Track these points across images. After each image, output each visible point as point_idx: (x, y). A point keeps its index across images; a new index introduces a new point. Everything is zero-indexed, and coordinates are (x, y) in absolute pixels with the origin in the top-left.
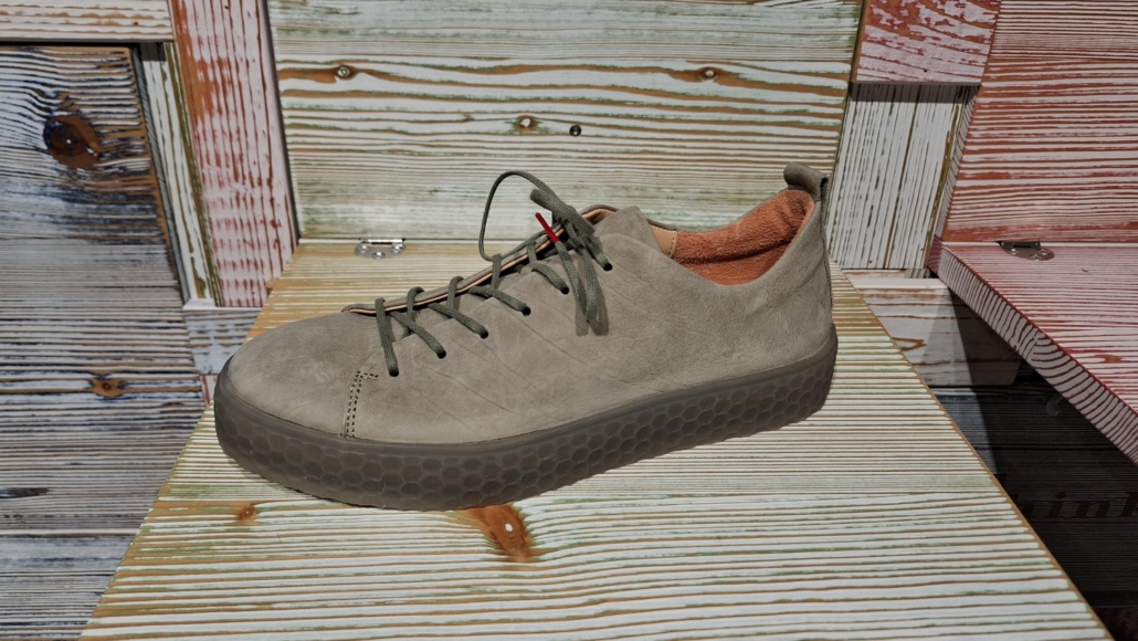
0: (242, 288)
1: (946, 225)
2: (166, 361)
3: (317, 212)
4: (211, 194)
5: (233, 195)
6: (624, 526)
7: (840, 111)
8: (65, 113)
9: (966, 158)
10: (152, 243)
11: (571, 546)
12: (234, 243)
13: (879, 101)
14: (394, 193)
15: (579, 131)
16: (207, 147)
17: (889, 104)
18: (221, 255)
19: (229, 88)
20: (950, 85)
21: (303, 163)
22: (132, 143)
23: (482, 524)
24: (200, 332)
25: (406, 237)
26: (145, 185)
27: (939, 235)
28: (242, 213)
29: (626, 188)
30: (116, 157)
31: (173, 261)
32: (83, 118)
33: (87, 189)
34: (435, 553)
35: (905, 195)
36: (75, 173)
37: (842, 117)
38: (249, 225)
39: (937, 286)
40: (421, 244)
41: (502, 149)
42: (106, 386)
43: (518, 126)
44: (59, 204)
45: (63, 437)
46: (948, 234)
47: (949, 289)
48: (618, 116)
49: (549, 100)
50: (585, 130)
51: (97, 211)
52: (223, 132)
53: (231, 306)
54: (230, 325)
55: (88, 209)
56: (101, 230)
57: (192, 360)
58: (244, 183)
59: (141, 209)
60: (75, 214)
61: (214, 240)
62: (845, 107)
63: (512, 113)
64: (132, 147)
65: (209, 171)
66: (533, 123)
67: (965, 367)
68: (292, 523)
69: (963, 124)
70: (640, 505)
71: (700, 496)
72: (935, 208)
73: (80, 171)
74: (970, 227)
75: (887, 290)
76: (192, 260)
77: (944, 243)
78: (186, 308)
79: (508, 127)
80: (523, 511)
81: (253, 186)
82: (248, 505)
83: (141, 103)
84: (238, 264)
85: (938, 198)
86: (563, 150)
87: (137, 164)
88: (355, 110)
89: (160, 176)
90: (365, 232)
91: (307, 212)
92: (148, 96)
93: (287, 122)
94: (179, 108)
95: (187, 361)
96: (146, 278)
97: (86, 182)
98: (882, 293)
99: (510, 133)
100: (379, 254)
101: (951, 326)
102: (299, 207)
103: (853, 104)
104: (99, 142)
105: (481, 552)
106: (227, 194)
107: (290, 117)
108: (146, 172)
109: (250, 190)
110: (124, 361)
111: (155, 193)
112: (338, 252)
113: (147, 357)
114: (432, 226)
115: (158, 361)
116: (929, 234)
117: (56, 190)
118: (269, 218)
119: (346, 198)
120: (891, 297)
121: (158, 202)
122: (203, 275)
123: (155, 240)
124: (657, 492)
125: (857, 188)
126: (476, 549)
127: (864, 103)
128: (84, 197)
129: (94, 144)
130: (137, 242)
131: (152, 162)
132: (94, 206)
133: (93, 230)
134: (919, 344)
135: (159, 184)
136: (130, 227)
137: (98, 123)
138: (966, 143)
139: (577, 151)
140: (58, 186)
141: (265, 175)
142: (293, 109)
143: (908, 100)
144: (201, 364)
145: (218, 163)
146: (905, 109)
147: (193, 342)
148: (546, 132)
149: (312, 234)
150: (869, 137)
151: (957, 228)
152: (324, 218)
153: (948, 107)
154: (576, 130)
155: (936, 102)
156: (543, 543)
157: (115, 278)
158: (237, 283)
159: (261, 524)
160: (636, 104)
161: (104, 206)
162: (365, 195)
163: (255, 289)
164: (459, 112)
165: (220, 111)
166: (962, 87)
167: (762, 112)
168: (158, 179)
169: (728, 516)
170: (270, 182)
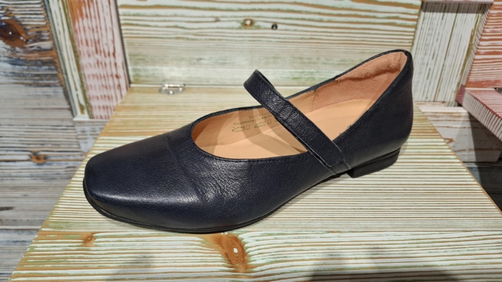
0: (102, 110)
1: (468, 79)
2: (67, 146)
3: (139, 70)
4: (84, 61)
5: (96, 62)
6: (301, 250)
7: (416, 17)
8: (7, 18)
9: (482, 43)
10: (56, 86)
11: (272, 263)
12: (97, 87)
13: (437, 12)
14: (179, 61)
15: (276, 27)
16: (81, 36)
17: (442, 14)
18: (91, 93)
19: (91, 4)
20: (475, 3)
21: (131, 44)
22: (44, 34)
23: (220, 248)
24: (83, 132)
25: (186, 83)
26: (51, 56)
27: (464, 84)
28: (100, 71)
29: (301, 58)
30: (35, 41)
31: (67, 95)
32: (17, 21)
33: (21, 58)
34: (193, 266)
35: (447, 63)
36: (15, 50)
37: (417, 20)
38: (104, 77)
39: (462, 111)
40: (193, 88)
41: (235, 37)
42: (37, 158)
43: (244, 25)
44: (8, 66)
45: (18, 182)
46: (469, 84)
47: (469, 113)
48: (297, 19)
49: (261, 10)
50: (280, 27)
51: (27, 70)
52: (89, 28)
53: (97, 118)
54: (97, 128)
55: (23, 69)
56: (30, 80)
57: (79, 145)
58: (101, 55)
59: (49, 69)
60: (17, 71)
61: (87, 86)
62: (419, 15)
63: (241, 17)
64: (43, 36)
65: (83, 49)
66: (252, 23)
67: (473, 153)
68: (113, 245)
69: (481, 26)
70: (310, 238)
71: (344, 232)
72: (463, 70)
73: (18, 49)
74: (481, 80)
75: (436, 113)
76: (77, 95)
77: (467, 89)
78: (75, 119)
79: (239, 25)
80: (244, 240)
81: (105, 56)
82: (90, 234)
83: (46, 12)
84: (100, 97)
85: (464, 64)
86: (267, 37)
87: (46, 45)
88: (157, 16)
89: (58, 51)
90: (164, 81)
91: (134, 70)
92: (50, 9)
93: (122, 22)
94: (66, 15)
95: (77, 146)
96: (54, 104)
97: (21, 54)
98: (434, 114)
99: (240, 28)
100: (171, 92)
101: (469, 132)
102: (130, 68)
103: (423, 13)
104: (26, 34)
105: (219, 266)
106: (92, 61)
107: (124, 20)
108: (51, 49)
109: (104, 59)
110: (46, 146)
111: (56, 60)
112: (150, 91)
113: (57, 144)
114: (198, 78)
115: (63, 146)
116: (459, 84)
117: (6, 59)
118: (114, 73)
119: (154, 62)
120: (438, 117)
121: (58, 65)
122: (83, 102)
123: (58, 85)
124: (320, 230)
125: (423, 59)
126: (216, 263)
127: (429, 13)
128: (20, 63)
129: (23, 35)
130: (48, 85)
131: (54, 44)
132: (26, 67)
133: (26, 79)
134: (451, 141)
135: (58, 56)
136: (44, 78)
137: (25, 23)
138: (482, 35)
139: (275, 38)
140: (7, 57)
141: (111, 51)
142: (125, 15)
143: (452, 12)
144: (83, 147)
145: (87, 44)
146: (450, 16)
147: (80, 137)
148: (259, 28)
149: (137, 82)
150: (430, 32)
151: (474, 81)
152: (142, 73)
153: (474, 16)
154: (274, 26)
155: (467, 12)
156: (255, 260)
157: (39, 104)
158: (99, 107)
159: (96, 246)
160: (307, 13)
161: (31, 67)
162: (163, 61)
163: (109, 110)
164: (212, 17)
165: (87, 16)
166: (482, 4)
167: (374, 17)
168: (57, 53)
169: (361, 245)
170: (114, 54)
